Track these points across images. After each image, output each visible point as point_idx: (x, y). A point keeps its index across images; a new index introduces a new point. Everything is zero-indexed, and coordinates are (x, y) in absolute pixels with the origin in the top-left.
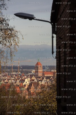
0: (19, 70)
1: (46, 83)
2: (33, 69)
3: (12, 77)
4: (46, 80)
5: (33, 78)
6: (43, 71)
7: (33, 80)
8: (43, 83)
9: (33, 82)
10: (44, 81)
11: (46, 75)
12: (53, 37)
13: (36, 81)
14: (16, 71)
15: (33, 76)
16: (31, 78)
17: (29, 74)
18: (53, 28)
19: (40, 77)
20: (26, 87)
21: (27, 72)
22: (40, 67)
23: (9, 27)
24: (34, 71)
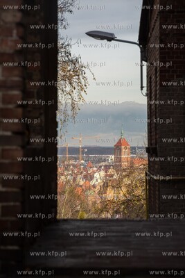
0: (80, 156)
3: (67, 169)
6: (132, 158)
9: (111, 179)
13: (118, 179)
14: (76, 159)
15: (112, 167)
16: (106, 172)
17: (103, 164)
18: (141, 52)
19: (124, 170)
20: (97, 190)
21: (99, 161)
22: (126, 148)
23: (70, 58)
24: (113, 156)
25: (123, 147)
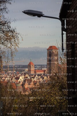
0: (14, 69)
1: (38, 79)
2: (26, 68)
3: (8, 75)
4: (37, 77)
5: (27, 76)
6: (35, 70)
7: (27, 77)
8: (35, 79)
9: (27, 79)
10: (36, 78)
11: (37, 73)
12: (62, 34)
13: (29, 78)
14: (12, 70)
15: (27, 74)
16: (25, 76)
17: (23, 72)
19: (32, 75)
20: (21, 83)
21: (21, 71)
22: (32, 66)
23: (10, 29)
24: (27, 69)
25: (31, 65)
